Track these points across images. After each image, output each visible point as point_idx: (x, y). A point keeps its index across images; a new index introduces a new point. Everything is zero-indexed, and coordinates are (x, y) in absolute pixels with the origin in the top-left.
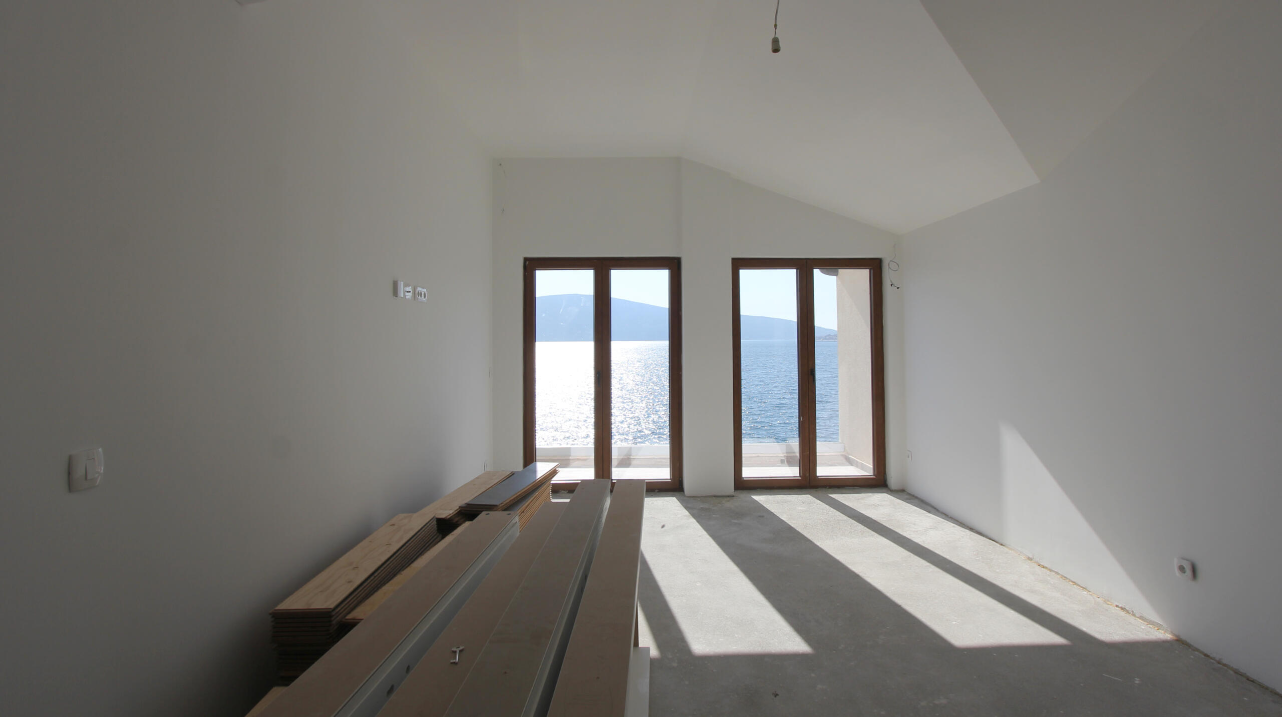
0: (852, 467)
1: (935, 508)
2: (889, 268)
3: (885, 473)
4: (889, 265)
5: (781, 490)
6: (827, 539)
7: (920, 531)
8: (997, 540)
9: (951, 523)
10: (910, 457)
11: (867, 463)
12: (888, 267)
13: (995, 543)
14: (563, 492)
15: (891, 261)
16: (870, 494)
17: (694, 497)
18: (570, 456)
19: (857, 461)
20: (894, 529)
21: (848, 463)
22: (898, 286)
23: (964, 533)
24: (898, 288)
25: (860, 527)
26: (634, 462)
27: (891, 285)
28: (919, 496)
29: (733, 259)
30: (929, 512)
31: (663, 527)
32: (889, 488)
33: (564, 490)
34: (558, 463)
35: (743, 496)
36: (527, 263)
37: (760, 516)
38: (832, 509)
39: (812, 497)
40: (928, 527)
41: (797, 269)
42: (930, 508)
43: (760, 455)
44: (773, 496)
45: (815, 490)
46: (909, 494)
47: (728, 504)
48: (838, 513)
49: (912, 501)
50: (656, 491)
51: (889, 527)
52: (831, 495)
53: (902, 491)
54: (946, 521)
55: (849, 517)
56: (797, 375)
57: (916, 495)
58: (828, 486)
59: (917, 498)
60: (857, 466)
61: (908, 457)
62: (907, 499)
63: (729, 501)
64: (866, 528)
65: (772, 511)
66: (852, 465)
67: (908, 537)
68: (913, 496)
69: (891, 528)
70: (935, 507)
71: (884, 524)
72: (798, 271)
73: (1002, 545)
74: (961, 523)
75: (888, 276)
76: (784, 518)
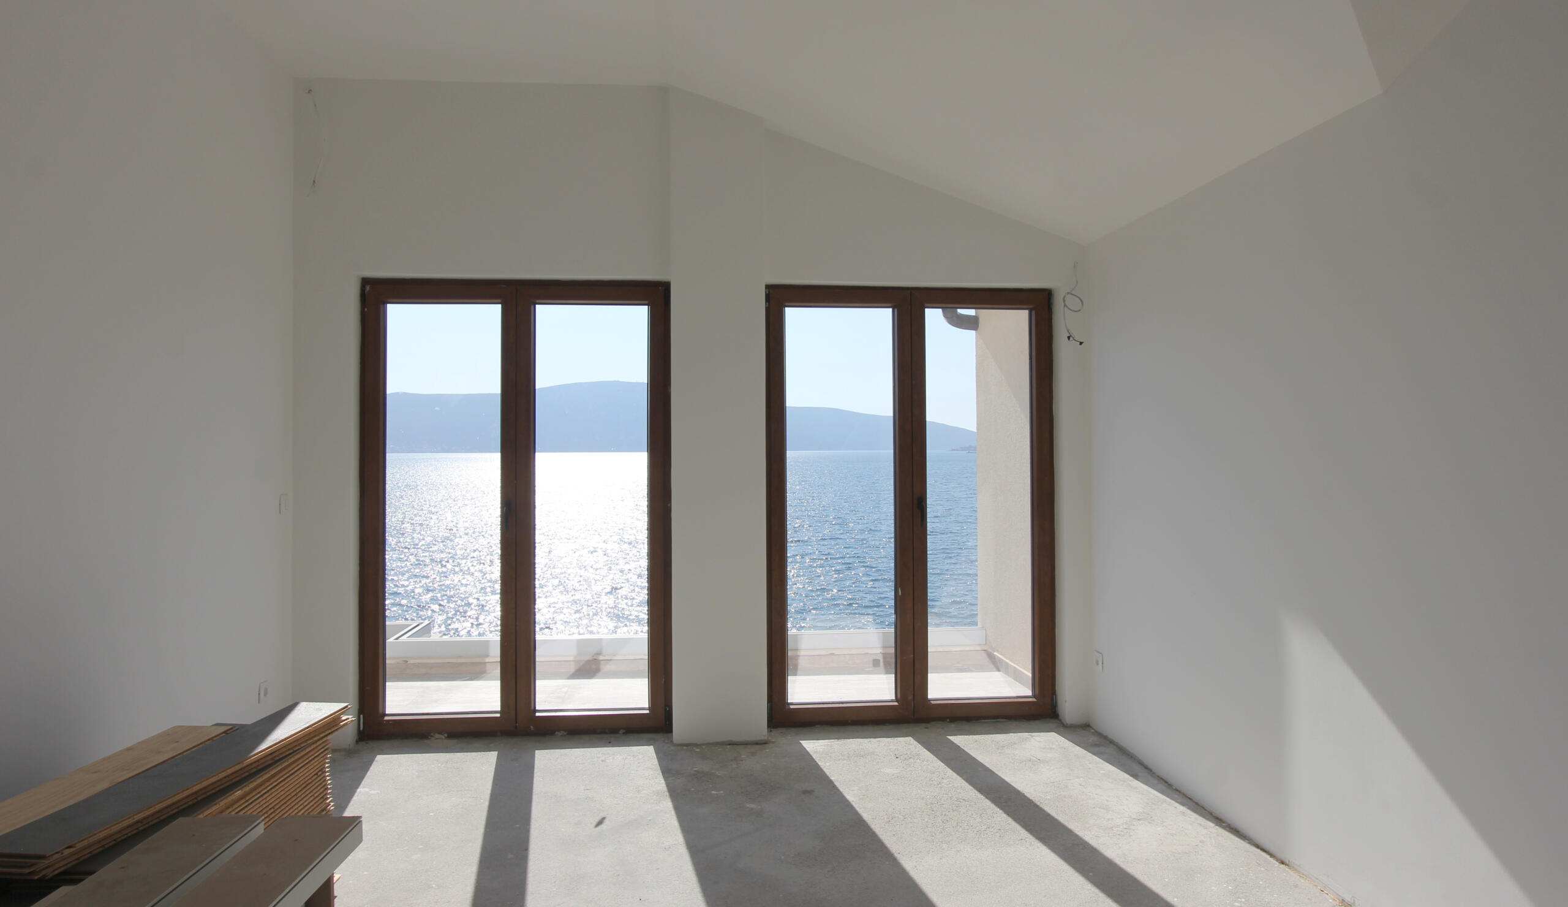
0: (998, 673)
1: (1146, 768)
2: (1065, 305)
3: (1053, 692)
4: (1064, 301)
5: (859, 728)
6: (928, 853)
7: (1118, 826)
8: (1272, 849)
9: (1177, 805)
10: (1100, 664)
11: (1024, 669)
12: (1063, 304)
13: (1268, 857)
14: (437, 736)
15: (1068, 293)
16: (1026, 735)
17: (689, 746)
18: (487, 656)
19: (1007, 664)
20: (1066, 824)
21: (992, 666)
22: (1082, 341)
23: (1205, 831)
24: (1081, 343)
25: (1000, 817)
26: (606, 668)
27: (1069, 338)
28: (1116, 740)
29: (769, 287)
30: (1135, 776)
31: (600, 823)
32: (1060, 720)
33: (440, 733)
34: (346, 704)
35: (784, 740)
36: (368, 288)
37: (805, 792)
38: (950, 772)
39: (916, 743)
40: (1135, 817)
41: (894, 308)
42: (1137, 768)
43: (836, 652)
44: (842, 741)
45: (924, 725)
46: (1099, 734)
47: (753, 763)
48: (959, 782)
49: (1102, 749)
50: (621, 731)
51: (1056, 816)
52: (949, 737)
53: (1086, 726)
54: (1168, 800)
55: (980, 791)
56: (893, 506)
57: (1110, 736)
58: (947, 718)
59: (1111, 742)
60: (1007, 673)
61: (1097, 664)
62: (1095, 745)
63: (753, 754)
64: (1010, 820)
65: (832, 778)
66: (999, 670)
67: (1093, 842)
68: (1106, 738)
69: (1061, 818)
70: (1146, 763)
71: (1047, 809)
72: (896, 310)
73: (1282, 863)
74: (1197, 804)
75: (1064, 321)
76: (851, 795)
